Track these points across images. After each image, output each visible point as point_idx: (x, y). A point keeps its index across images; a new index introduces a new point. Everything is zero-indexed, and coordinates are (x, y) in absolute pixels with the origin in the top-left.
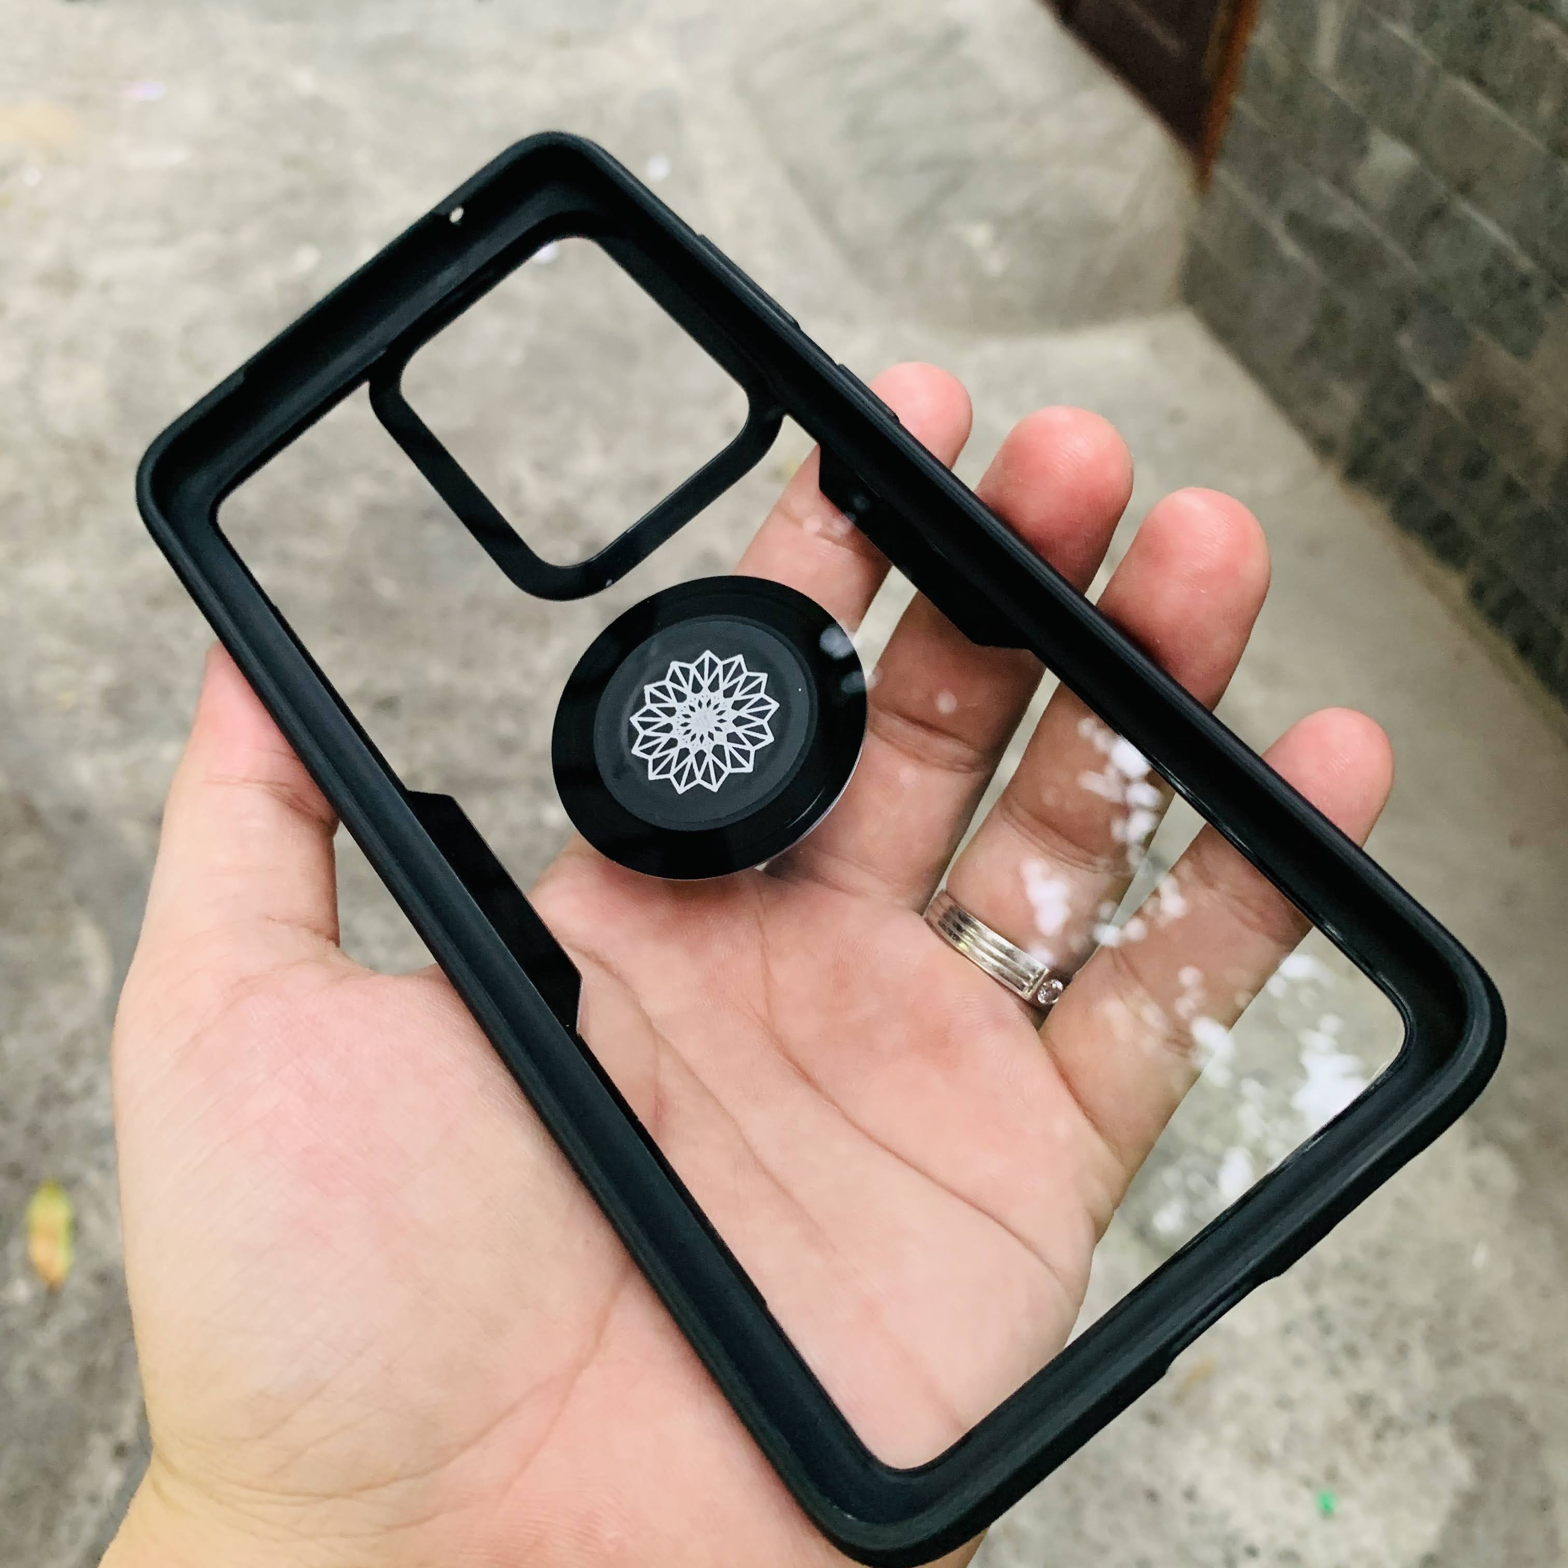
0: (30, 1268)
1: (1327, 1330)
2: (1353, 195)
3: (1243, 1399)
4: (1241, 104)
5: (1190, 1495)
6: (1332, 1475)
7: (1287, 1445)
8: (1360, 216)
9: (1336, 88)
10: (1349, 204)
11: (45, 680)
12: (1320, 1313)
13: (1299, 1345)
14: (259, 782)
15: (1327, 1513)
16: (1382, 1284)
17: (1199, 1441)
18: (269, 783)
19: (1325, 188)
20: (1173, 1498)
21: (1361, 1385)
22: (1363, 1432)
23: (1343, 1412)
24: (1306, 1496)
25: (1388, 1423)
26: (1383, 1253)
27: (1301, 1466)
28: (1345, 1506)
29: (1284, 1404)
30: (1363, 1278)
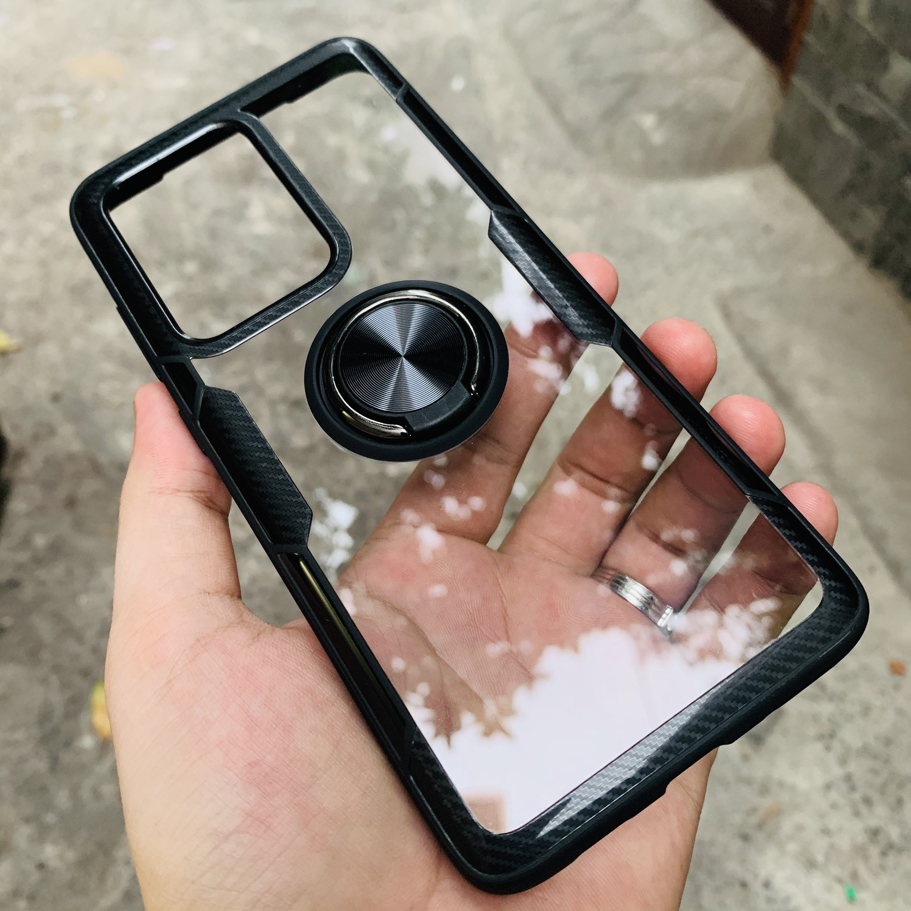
0: (93, 729)
1: (853, 788)
2: (880, 94)
3: (800, 828)
4: (809, 38)
5: (767, 885)
6: (855, 876)
7: (827, 857)
8: (884, 107)
9: (869, 27)
10: (876, 99)
11: (104, 389)
12: (848, 778)
13: (834, 796)
14: (187, 491)
15: (851, 900)
16: (887, 761)
17: (771, 852)
18: (192, 492)
19: (861, 89)
20: (756, 886)
21: (873, 822)
22: (874, 851)
23: (862, 838)
24: (838, 888)
25: (890, 846)
26: (888, 742)
27: (835, 870)
28: (863, 896)
29: (826, 831)
30: (875, 757)
